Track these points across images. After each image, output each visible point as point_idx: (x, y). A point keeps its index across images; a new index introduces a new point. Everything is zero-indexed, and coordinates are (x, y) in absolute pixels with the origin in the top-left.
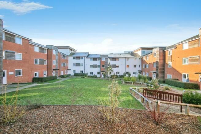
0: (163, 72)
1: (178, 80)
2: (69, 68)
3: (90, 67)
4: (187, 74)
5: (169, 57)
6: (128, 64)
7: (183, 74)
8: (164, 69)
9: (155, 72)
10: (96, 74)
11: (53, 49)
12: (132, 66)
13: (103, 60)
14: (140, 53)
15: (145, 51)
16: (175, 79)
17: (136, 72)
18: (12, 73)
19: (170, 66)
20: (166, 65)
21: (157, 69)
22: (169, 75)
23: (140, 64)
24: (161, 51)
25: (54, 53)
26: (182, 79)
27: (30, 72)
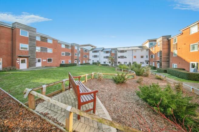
0: (168, 62)
1: (184, 70)
2: (90, 59)
3: (104, 58)
4: (195, 63)
5: (174, 45)
6: (135, 55)
7: (191, 63)
8: (169, 58)
9: (158, 62)
10: (108, 63)
11: (74, 45)
12: (138, 57)
13: (113, 52)
14: (147, 45)
15: (152, 43)
16: (180, 69)
17: (143, 62)
18: (45, 60)
19: (175, 55)
20: (171, 54)
21: (161, 59)
22: (174, 64)
23: (147, 55)
24: (166, 40)
25: (76, 48)
26: (189, 69)
27: (58, 60)
